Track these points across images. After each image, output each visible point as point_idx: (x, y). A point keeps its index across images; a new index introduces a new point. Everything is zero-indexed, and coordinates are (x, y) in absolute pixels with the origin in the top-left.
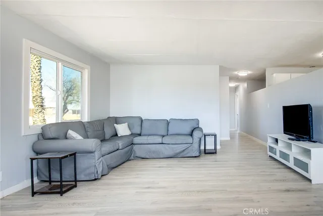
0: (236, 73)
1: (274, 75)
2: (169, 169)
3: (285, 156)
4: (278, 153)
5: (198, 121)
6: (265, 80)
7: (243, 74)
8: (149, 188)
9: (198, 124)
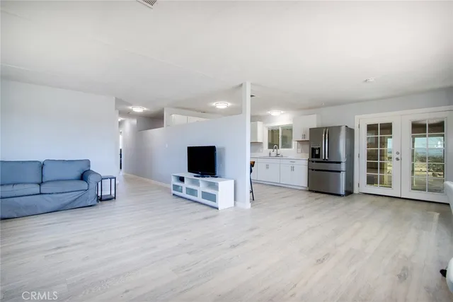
0: (130, 108)
1: (173, 115)
2: (67, 223)
3: (192, 192)
4: (184, 190)
5: (88, 162)
6: (163, 119)
7: (138, 110)
8: (59, 248)
9: (89, 166)
